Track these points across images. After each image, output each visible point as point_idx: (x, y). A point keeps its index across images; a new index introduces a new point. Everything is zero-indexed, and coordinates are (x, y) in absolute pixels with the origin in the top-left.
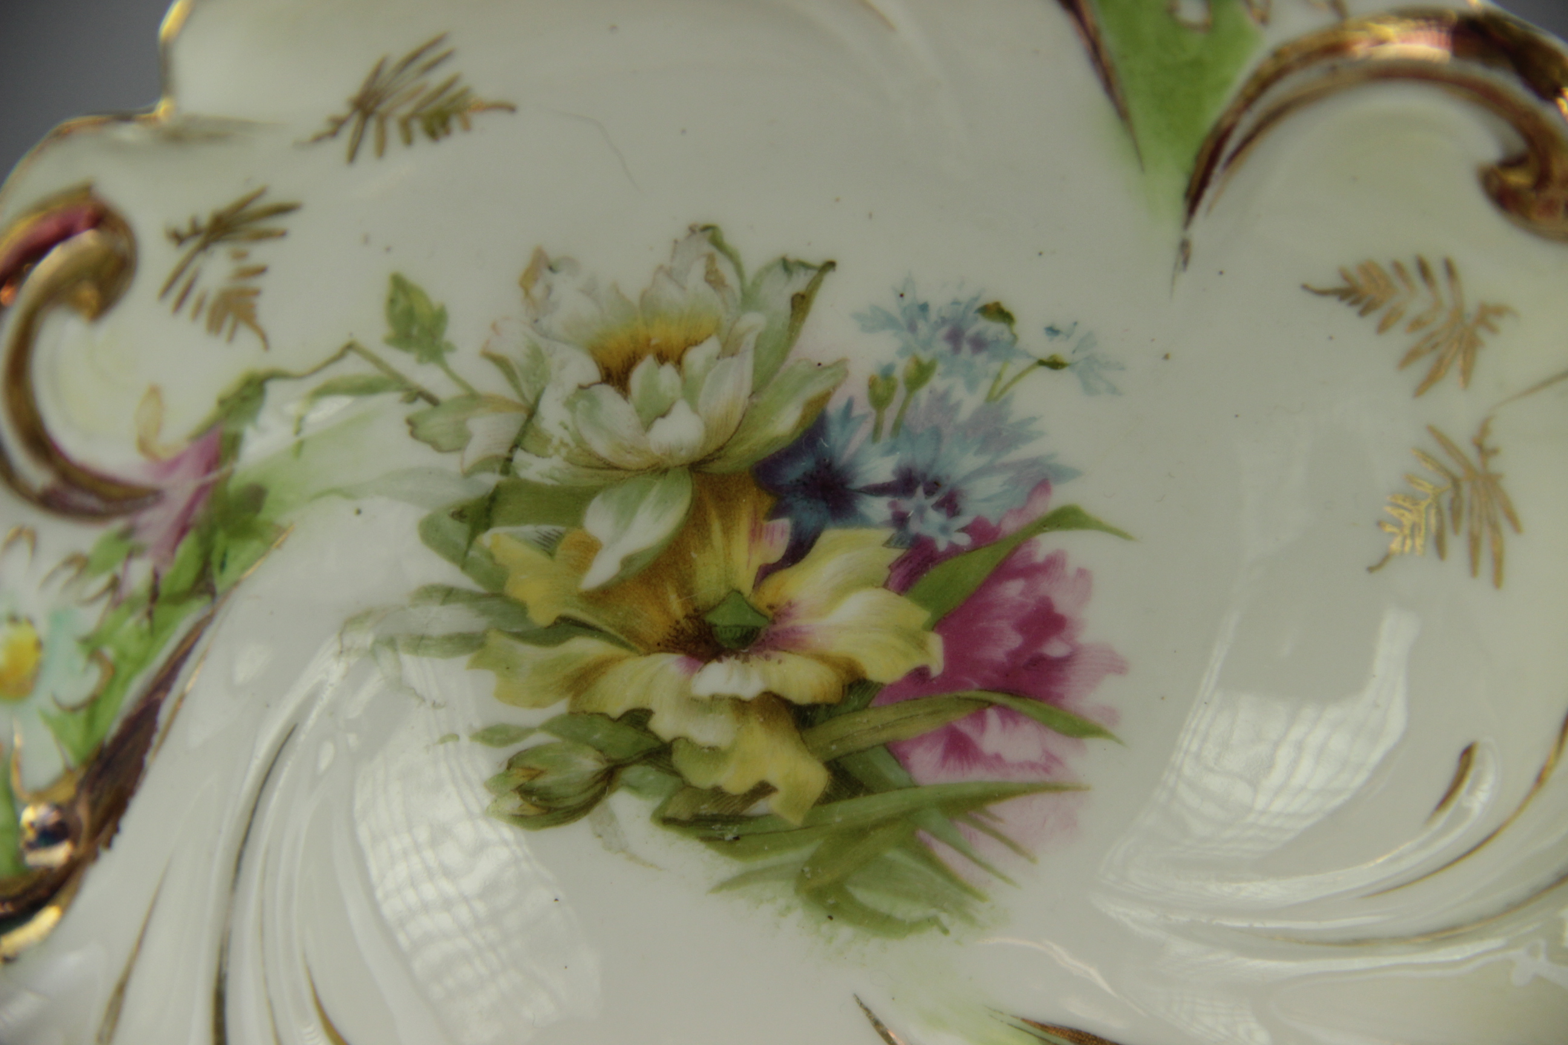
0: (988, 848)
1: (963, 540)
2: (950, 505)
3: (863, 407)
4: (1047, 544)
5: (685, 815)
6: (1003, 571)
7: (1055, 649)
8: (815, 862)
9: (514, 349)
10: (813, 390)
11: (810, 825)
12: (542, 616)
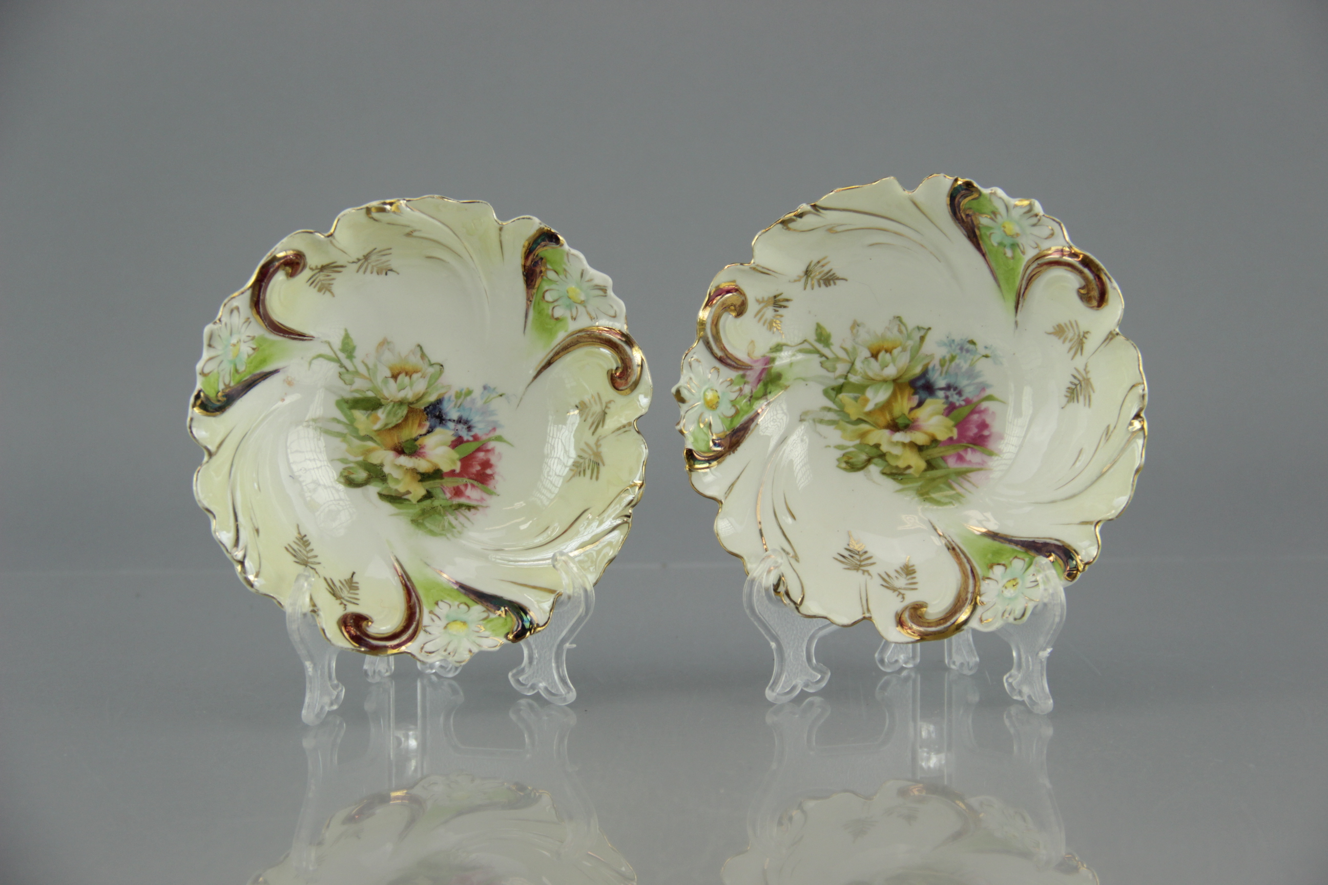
0: (967, 485)
1: (963, 403)
2: (960, 393)
3: (938, 367)
4: (984, 405)
5: (888, 472)
6: (973, 412)
7: (986, 433)
8: (921, 486)
9: (848, 345)
10: (925, 362)
11: (920, 477)
12: (854, 417)
